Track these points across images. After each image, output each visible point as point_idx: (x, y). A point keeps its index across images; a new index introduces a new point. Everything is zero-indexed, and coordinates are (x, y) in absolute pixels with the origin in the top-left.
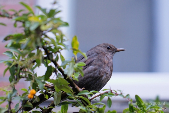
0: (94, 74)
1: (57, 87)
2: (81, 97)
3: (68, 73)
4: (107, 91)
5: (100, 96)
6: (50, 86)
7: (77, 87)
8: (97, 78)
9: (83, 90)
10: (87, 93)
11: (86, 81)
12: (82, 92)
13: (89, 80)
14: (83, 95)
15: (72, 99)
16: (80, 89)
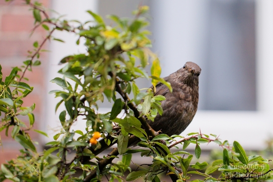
0: (169, 111)
1: (125, 129)
2: (157, 143)
3: (142, 109)
4: (194, 135)
5: (183, 143)
6: (115, 128)
7: (151, 129)
8: (173, 116)
9: (160, 133)
10: (164, 138)
11: (160, 121)
12: (159, 137)
13: (162, 119)
14: (159, 141)
15: (145, 146)
16: (155, 133)
